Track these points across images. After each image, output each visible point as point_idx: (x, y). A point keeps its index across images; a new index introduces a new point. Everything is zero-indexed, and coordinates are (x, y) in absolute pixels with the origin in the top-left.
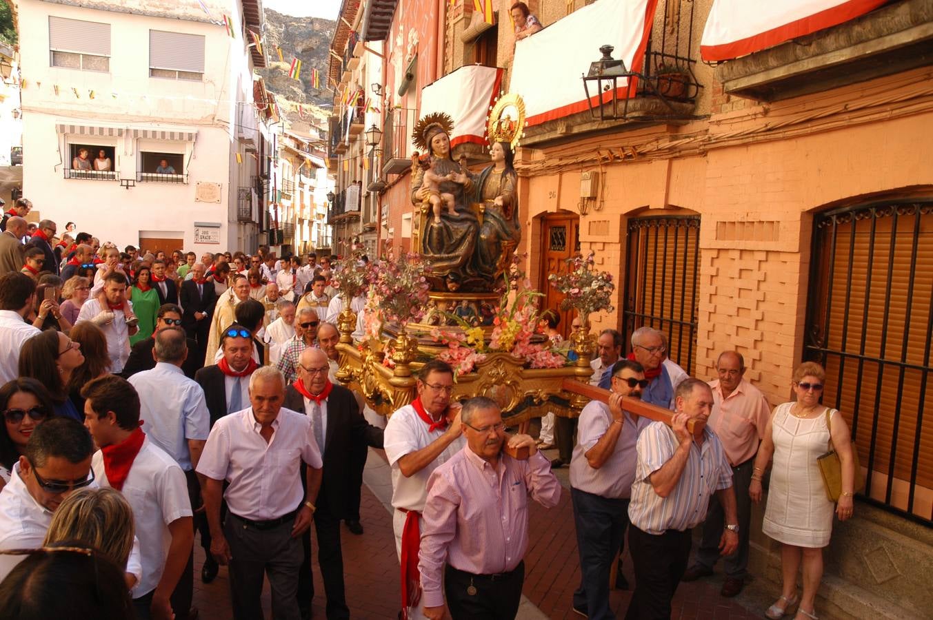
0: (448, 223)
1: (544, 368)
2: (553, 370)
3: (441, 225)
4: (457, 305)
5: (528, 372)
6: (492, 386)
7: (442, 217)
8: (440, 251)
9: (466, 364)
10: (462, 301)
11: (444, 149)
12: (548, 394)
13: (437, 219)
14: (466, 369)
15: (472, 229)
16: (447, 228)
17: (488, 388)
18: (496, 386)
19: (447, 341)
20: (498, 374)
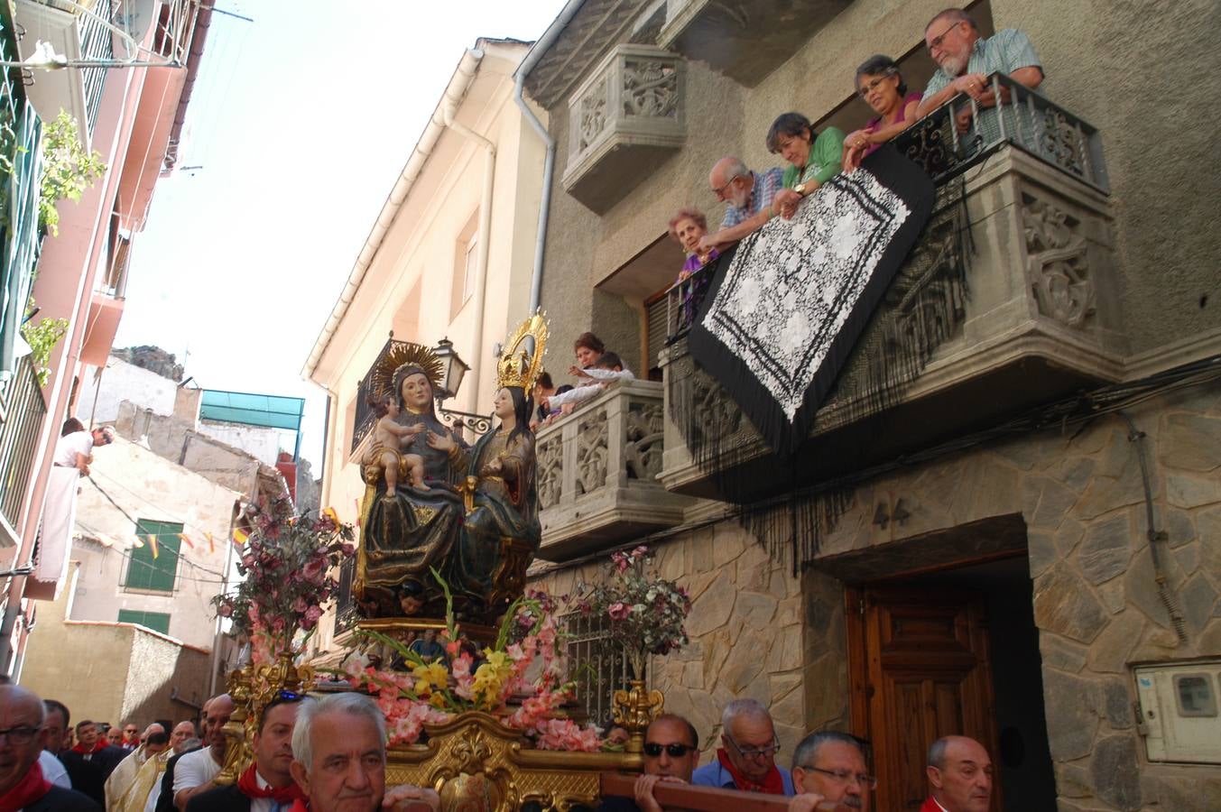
0: (408, 499)
1: (562, 750)
2: (581, 755)
3: (396, 500)
4: (415, 637)
5: (531, 754)
6: (457, 775)
7: (397, 488)
8: (393, 543)
9: (405, 727)
10: (424, 630)
11: (421, 397)
12: (569, 801)
13: (391, 491)
14: (404, 734)
15: (450, 510)
16: (405, 505)
17: (447, 779)
18: (464, 777)
19: (378, 687)
20: (470, 751)
